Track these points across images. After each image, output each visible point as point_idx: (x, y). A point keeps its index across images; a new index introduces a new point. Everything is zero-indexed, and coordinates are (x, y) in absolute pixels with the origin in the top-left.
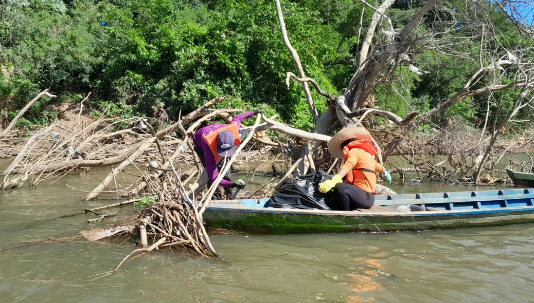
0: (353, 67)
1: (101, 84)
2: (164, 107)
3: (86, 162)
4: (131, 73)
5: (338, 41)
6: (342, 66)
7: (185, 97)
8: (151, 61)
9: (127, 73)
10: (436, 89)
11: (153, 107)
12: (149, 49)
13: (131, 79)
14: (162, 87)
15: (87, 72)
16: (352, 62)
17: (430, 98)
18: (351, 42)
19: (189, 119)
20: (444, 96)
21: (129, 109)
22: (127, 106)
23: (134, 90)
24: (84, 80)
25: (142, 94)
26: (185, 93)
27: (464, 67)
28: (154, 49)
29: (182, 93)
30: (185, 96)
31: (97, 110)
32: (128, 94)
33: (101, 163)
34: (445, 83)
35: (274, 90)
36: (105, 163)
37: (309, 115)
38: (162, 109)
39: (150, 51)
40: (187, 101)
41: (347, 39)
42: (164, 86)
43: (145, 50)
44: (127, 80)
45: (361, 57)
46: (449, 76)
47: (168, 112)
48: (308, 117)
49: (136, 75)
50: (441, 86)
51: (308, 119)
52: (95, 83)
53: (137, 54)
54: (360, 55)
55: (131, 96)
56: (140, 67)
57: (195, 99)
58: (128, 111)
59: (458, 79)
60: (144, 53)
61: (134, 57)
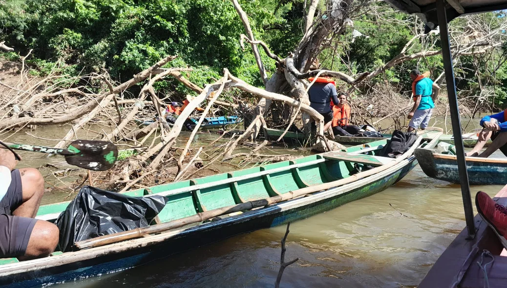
0: (288, 33)
1: (37, 42)
2: (105, 67)
3: (35, 120)
4: (70, 31)
5: (274, 6)
6: (278, 32)
7: (126, 57)
8: (91, 20)
9: (66, 31)
10: (363, 56)
11: (94, 67)
12: (87, 7)
13: (71, 38)
14: (103, 46)
15: (21, 29)
16: (287, 27)
17: (357, 64)
18: (285, 9)
19: (141, 78)
20: (370, 63)
21: (69, 69)
22: (67, 65)
23: (73, 49)
24: (19, 38)
25: (81, 54)
26: (127, 52)
27: (389, 36)
28: (93, 7)
29: (124, 53)
30: (127, 55)
31: (34, 68)
32: (67, 53)
33: (51, 121)
34: (371, 50)
35: (217, 52)
36: (55, 121)
37: (249, 78)
38: (104, 69)
39: (89, 10)
40: (129, 61)
41: (282, 5)
42: (105, 46)
43: (84, 7)
44: (65, 39)
45: (308, 21)
46: (374, 44)
47: (110, 72)
48: (249, 80)
49: (75, 34)
50: (367, 53)
51: (250, 82)
52: (31, 41)
53: (75, 12)
54: (307, 19)
55: (70, 55)
56: (79, 26)
57: (137, 59)
58: (68, 70)
59: (382, 47)
60: (83, 11)
61: (72, 15)
